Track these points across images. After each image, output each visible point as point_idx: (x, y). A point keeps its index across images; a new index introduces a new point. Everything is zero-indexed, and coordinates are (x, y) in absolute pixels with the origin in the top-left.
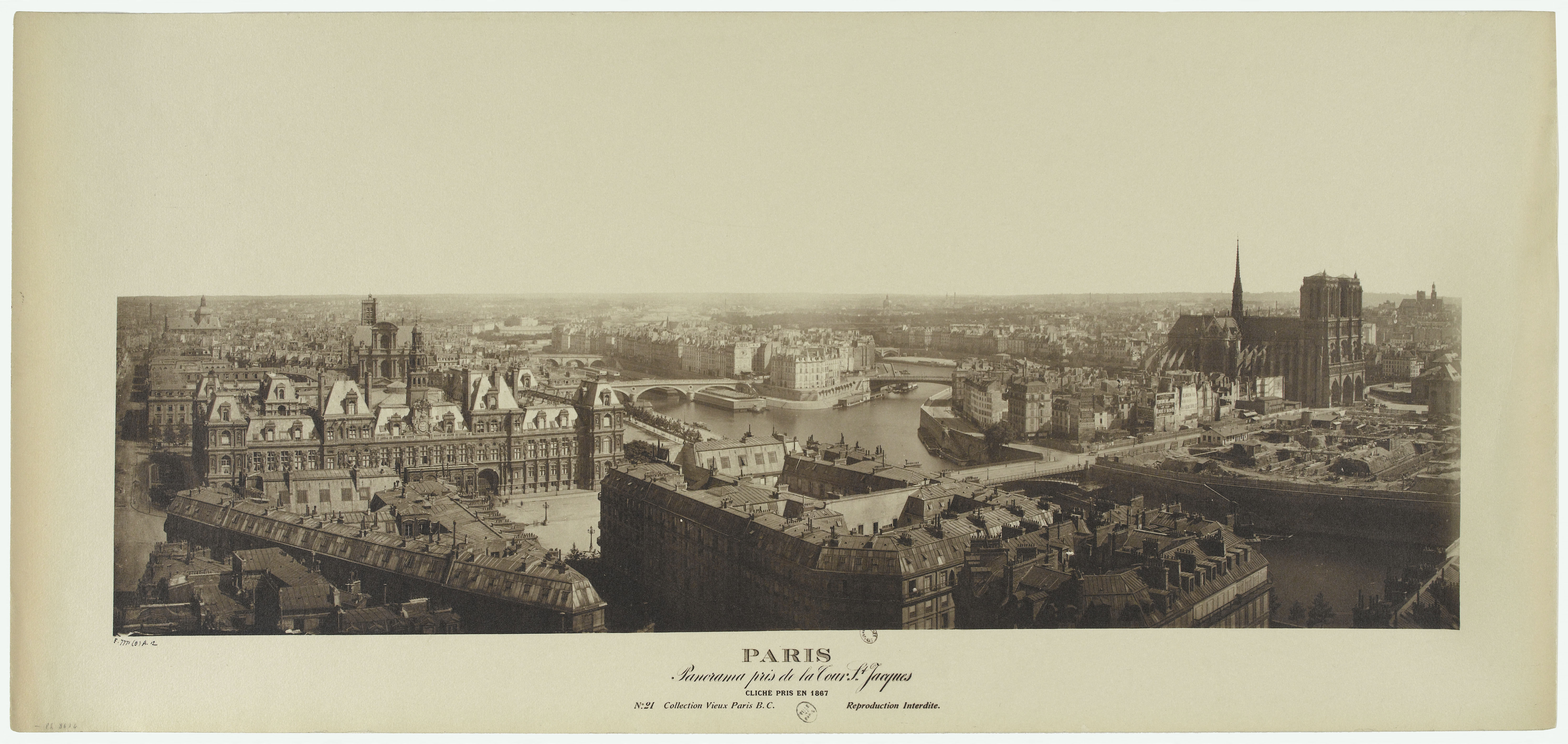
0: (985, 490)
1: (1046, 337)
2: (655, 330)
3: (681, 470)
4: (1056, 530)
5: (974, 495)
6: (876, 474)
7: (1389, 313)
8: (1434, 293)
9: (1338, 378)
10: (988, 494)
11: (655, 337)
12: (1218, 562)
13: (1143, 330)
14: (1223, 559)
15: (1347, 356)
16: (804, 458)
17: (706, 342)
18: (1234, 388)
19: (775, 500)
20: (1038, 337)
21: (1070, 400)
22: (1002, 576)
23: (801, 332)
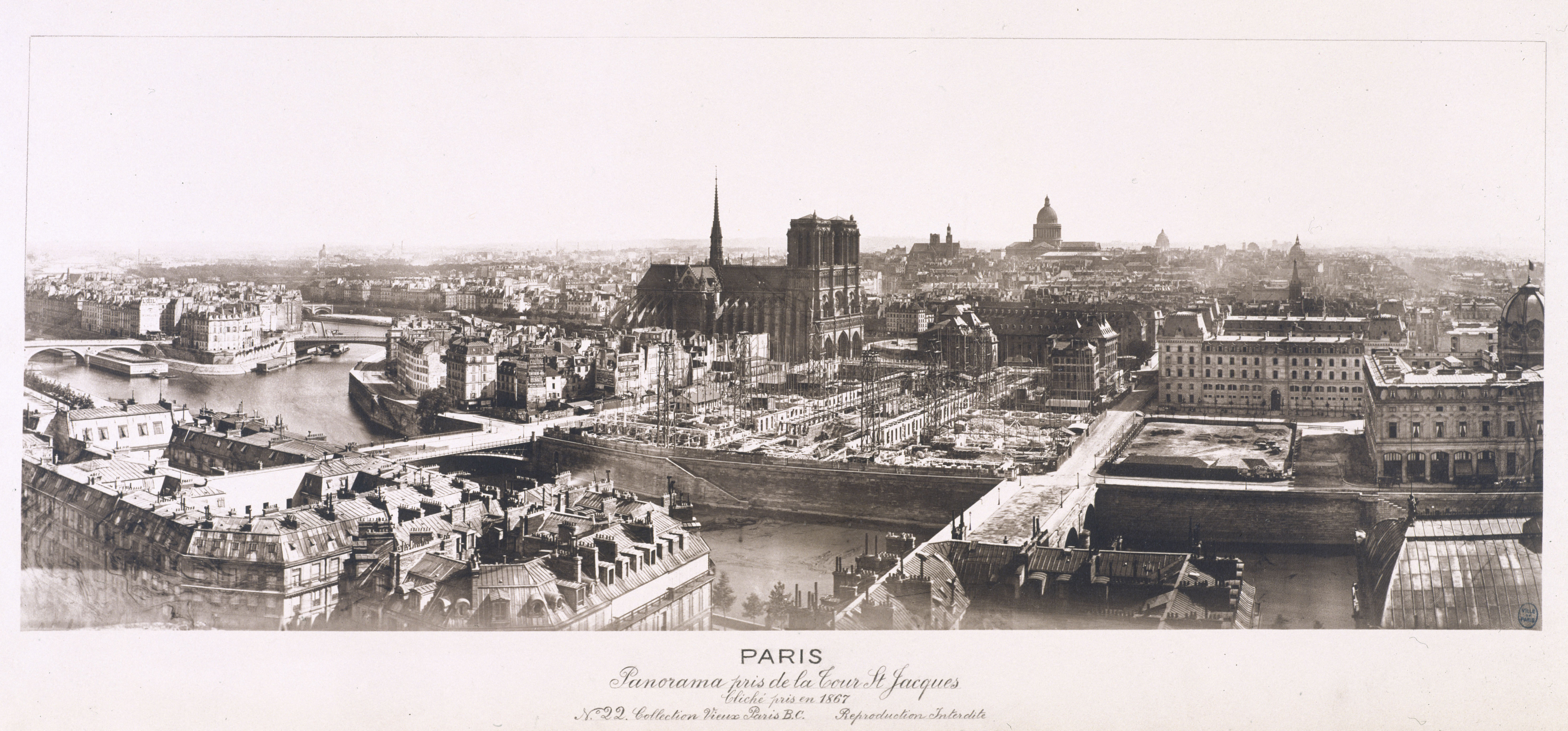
0: (393, 466)
1: (501, 291)
2: (53, 284)
3: (51, 441)
4: (462, 512)
5: (380, 472)
6: (272, 448)
7: (898, 260)
8: (949, 236)
9: (831, 334)
10: (396, 471)
11: (52, 291)
12: (646, 551)
13: (614, 282)
14: (652, 547)
15: (843, 309)
16: (194, 429)
17: (109, 298)
18: (710, 348)
19: (151, 475)
20: (491, 291)
21: (518, 363)
22: (388, 564)
23: (219, 286)
